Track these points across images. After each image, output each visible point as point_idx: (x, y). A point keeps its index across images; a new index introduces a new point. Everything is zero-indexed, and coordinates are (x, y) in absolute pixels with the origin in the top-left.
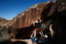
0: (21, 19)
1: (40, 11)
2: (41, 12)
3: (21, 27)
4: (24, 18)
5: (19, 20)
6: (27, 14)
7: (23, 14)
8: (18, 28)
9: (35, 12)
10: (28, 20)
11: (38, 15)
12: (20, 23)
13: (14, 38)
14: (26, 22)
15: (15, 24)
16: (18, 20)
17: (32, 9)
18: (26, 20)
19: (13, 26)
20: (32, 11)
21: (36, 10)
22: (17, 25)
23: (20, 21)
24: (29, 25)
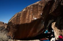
2: (43, 8)
3: (21, 23)
4: (25, 13)
6: (29, 10)
7: (24, 10)
8: (18, 24)
9: (37, 7)
10: (29, 16)
11: (39, 11)
12: (21, 19)
14: (27, 18)
16: (19, 16)
18: (27, 16)
19: (13, 22)
20: (34, 7)
21: (38, 6)
22: (17, 21)
23: (21, 17)
24: (30, 21)
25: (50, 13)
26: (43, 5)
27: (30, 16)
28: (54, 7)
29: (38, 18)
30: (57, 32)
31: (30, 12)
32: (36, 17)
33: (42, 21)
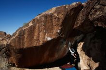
0: (26, 31)
1: (59, 19)
2: (61, 21)
3: (26, 46)
4: (32, 30)
5: (24, 34)
6: (38, 24)
7: (31, 24)
8: (22, 48)
10: (39, 34)
11: (55, 26)
13: (16, 65)
14: (35, 37)
15: (17, 40)
16: (22, 34)
17: (46, 16)
18: (36, 34)
19: (13, 44)
21: (53, 18)
22: (20, 43)
23: (26, 36)
24: (41, 43)
25: (75, 27)
26: (62, 16)
27: (41, 34)
28: (80, 19)
29: (54, 37)
30: (84, 59)
31: (40, 28)
32: (50, 36)
33: (62, 40)
